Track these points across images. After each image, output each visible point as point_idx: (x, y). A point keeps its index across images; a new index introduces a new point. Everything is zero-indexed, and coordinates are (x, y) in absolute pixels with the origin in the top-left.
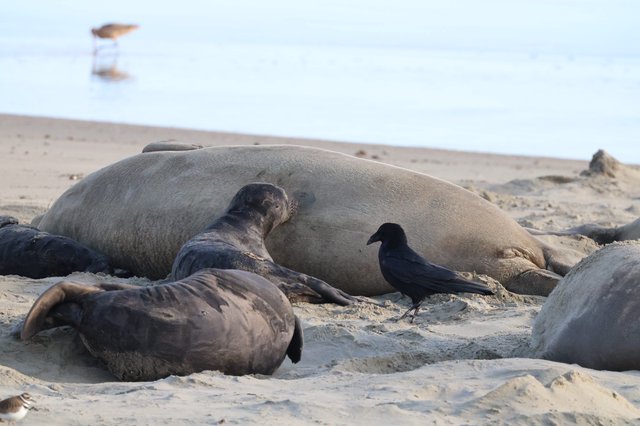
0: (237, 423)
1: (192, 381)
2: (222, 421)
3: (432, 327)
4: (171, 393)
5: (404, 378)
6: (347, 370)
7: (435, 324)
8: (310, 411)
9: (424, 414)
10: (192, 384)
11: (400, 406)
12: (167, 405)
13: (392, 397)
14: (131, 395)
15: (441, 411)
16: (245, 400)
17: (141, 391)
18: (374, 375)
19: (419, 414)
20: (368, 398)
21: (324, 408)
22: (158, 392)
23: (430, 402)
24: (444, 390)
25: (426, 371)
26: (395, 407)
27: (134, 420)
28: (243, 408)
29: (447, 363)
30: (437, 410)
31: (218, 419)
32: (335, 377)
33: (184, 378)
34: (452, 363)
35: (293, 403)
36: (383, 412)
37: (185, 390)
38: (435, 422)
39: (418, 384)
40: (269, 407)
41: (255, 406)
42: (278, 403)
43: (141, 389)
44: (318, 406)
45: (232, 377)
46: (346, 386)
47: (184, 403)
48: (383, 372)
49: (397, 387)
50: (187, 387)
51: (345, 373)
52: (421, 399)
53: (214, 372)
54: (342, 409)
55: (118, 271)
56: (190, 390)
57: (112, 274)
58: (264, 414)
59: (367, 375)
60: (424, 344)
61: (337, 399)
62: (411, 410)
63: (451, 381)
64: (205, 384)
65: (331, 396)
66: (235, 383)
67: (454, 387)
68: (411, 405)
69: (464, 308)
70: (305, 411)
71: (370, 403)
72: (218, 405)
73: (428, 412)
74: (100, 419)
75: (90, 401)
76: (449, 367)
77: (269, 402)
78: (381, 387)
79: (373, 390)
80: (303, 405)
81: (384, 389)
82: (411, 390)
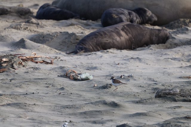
0: (123, 64)
1: (108, 52)
2: (119, 64)
3: (178, 35)
4: (102, 55)
5: (171, 51)
6: (154, 48)
7: (179, 34)
8: (145, 61)
9: (179, 62)
10: (108, 53)
11: (171, 59)
12: (101, 59)
13: (168, 57)
14: (89, 56)
15: (183, 61)
16: (124, 57)
17: (93, 55)
18: (162, 50)
19: (177, 61)
20: (161, 56)
21: (149, 60)
22: (98, 55)
23: (180, 58)
24: (183, 54)
25: (178, 49)
26: (170, 59)
27: (92, 64)
28: (125, 60)
29: (184, 46)
30: (182, 60)
31: (117, 63)
32: (151, 50)
33: (105, 51)
34: (186, 46)
35: (140, 58)
36: (166, 61)
37: (106, 54)
38: (182, 64)
39: (176, 52)
40: (132, 59)
41: (128, 59)
42: (135, 58)
43: (92, 54)
44: (147, 59)
45: (120, 50)
46: (154, 53)
47: (106, 58)
48: (164, 49)
49: (169, 53)
50: (106, 53)
51: (153, 49)
52: (177, 57)
53: (114, 49)
54: (154, 60)
55: (83, 18)
56: (107, 54)
57: (81, 19)
58: (131, 61)
59: (160, 50)
60: (176, 40)
61: (152, 57)
62: (174, 60)
63: (185, 52)
64: (112, 53)
65: (150, 56)
66: (120, 52)
67: (186, 53)
68: (175, 59)
69: (187, 30)
70: (143, 61)
71: (162, 58)
72: (117, 59)
73: (180, 61)
74: (82, 63)
75: (78, 58)
76: (185, 47)
77: (132, 58)
78: (164, 53)
79: (162, 54)
80: (143, 59)
81: (165, 54)
82: (173, 54)
